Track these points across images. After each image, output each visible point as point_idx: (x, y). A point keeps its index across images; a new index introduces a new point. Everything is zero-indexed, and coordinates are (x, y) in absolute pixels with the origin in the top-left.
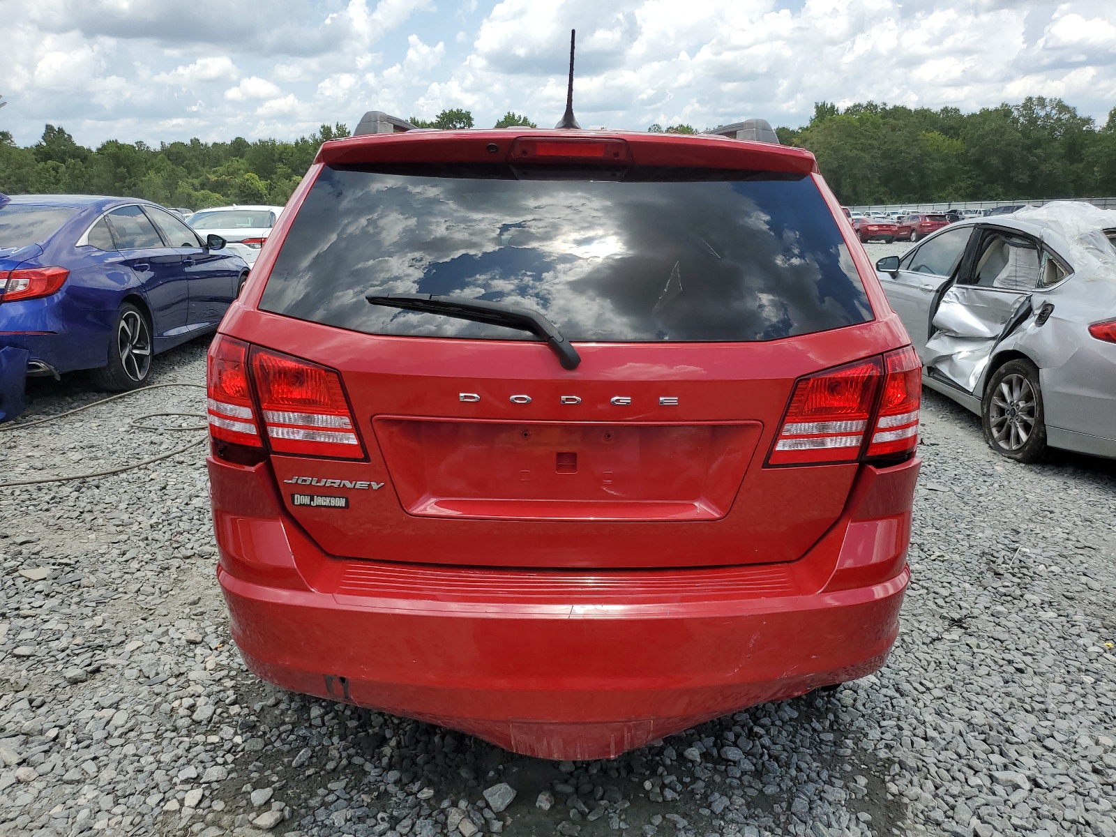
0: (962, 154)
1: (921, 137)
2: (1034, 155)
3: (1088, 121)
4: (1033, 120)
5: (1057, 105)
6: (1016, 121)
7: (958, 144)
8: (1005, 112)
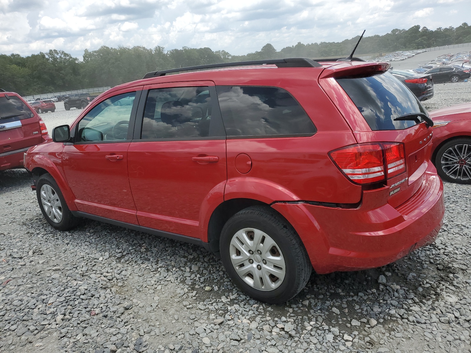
0: (30, 74)
1: (8, 67)
2: (61, 73)
3: (76, 59)
4: (55, 59)
5: (62, 53)
6: (48, 59)
7: (26, 70)
8: (42, 56)
